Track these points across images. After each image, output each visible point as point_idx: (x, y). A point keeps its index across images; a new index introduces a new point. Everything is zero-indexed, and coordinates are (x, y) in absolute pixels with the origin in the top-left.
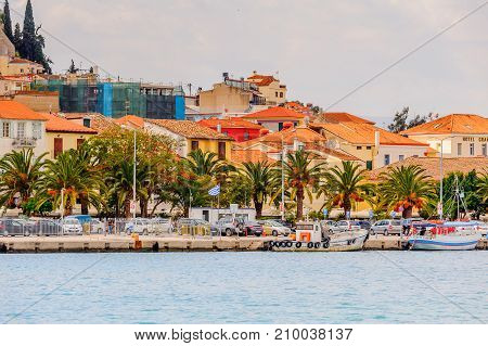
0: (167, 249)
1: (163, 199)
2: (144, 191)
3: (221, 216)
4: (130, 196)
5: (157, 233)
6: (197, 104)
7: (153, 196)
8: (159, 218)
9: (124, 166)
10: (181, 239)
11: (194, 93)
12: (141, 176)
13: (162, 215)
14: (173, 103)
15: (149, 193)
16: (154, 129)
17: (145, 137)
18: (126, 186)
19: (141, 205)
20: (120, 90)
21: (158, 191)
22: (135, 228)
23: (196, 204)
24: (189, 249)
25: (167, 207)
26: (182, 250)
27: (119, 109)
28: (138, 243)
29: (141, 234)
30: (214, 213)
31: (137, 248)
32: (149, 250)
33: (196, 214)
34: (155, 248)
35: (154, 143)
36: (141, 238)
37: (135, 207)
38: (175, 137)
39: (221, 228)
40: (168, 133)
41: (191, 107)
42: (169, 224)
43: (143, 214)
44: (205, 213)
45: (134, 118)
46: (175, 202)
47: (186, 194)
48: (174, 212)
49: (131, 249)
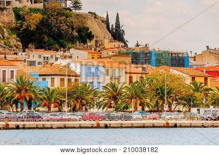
0: (181, 126)
1: (179, 104)
2: (170, 100)
3: (205, 111)
4: (164, 102)
5: (176, 119)
6: (195, 60)
8: (177, 113)
9: (161, 88)
10: (187, 122)
11: (193, 55)
12: (168, 93)
13: (179, 111)
14: (183, 60)
15: (173, 101)
16: (175, 72)
17: (171, 76)
18: (162, 98)
19: (169, 107)
20: (159, 54)
21: (176, 100)
22: (167, 117)
23: (195, 106)
24: (191, 127)
25: (181, 107)
26: (188, 127)
27: (159, 63)
28: (167, 124)
29: (169, 120)
30: (202, 110)
31: (167, 126)
32: (172, 127)
33: (194, 110)
34: (175, 126)
35: (174, 79)
36: (169, 122)
37: (166, 108)
38: (184, 75)
39: (205, 117)
40: (181, 73)
41: (191, 61)
42: (182, 115)
43: (170, 110)
44: (199, 110)
45: (166, 67)
46: (184, 105)
47: (189, 101)
48: (184, 110)
49: (164, 127)
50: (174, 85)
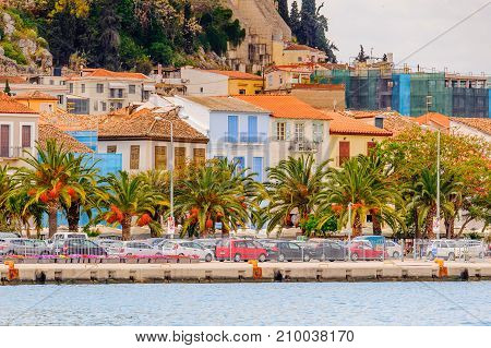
0: (478, 277)
1: (473, 216)
2: (449, 206)
4: (432, 213)
5: (466, 257)
7: (461, 212)
8: (469, 240)
9: (425, 176)
12: (446, 187)
13: (473, 236)
14: (486, 98)
15: (456, 209)
16: (462, 129)
17: (451, 141)
18: (427, 200)
19: (447, 224)
20: (420, 82)
21: (467, 206)
22: (441, 251)
25: (478, 226)
27: (419, 105)
28: (443, 270)
29: (446, 259)
31: (441, 276)
32: (456, 279)
34: (464, 276)
35: (459, 148)
36: (448, 264)
37: (438, 226)
38: (488, 139)
40: (480, 134)
42: (481, 246)
43: (449, 234)
45: (437, 117)
46: (488, 220)
48: (487, 232)
49: (434, 278)
50: (460, 166)
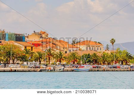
0: (18, 71)
1: (18, 60)
3: (31, 64)
4: (10, 59)
5: (16, 68)
6: (28, 38)
7: (16, 59)
8: (16, 64)
9: (9, 52)
10: (21, 69)
11: (27, 36)
12: (12, 55)
13: (18, 64)
14: (22, 38)
15: (15, 58)
16: (16, 44)
17: (14, 46)
18: (9, 57)
19: (13, 61)
20: (10, 35)
21: (17, 58)
23: (26, 61)
24: (23, 71)
25: (19, 62)
26: (22, 71)
27: (10, 39)
28: (11, 70)
29: (12, 68)
30: (29, 63)
31: (11, 71)
32: (14, 71)
33: (25, 63)
34: (15, 71)
35: (16, 47)
36: (12, 69)
37: (11, 61)
38: (21, 45)
39: (31, 66)
40: (19, 45)
41: (26, 39)
42: (19, 65)
43: (14, 63)
44: (27, 63)
45: (13, 41)
46: (21, 60)
47: (23, 58)
48: (21, 63)
49: (10, 71)
50: (16, 51)
